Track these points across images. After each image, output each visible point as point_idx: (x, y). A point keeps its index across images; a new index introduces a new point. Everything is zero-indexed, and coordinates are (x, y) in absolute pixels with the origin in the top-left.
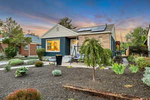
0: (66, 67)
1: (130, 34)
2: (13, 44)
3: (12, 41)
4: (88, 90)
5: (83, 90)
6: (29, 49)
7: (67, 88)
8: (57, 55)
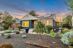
0: (30, 34)
1: (65, 18)
2: (7, 23)
3: (6, 22)
4: (35, 44)
5: (33, 44)
6: (15, 25)
7: (26, 43)
8: (26, 28)
